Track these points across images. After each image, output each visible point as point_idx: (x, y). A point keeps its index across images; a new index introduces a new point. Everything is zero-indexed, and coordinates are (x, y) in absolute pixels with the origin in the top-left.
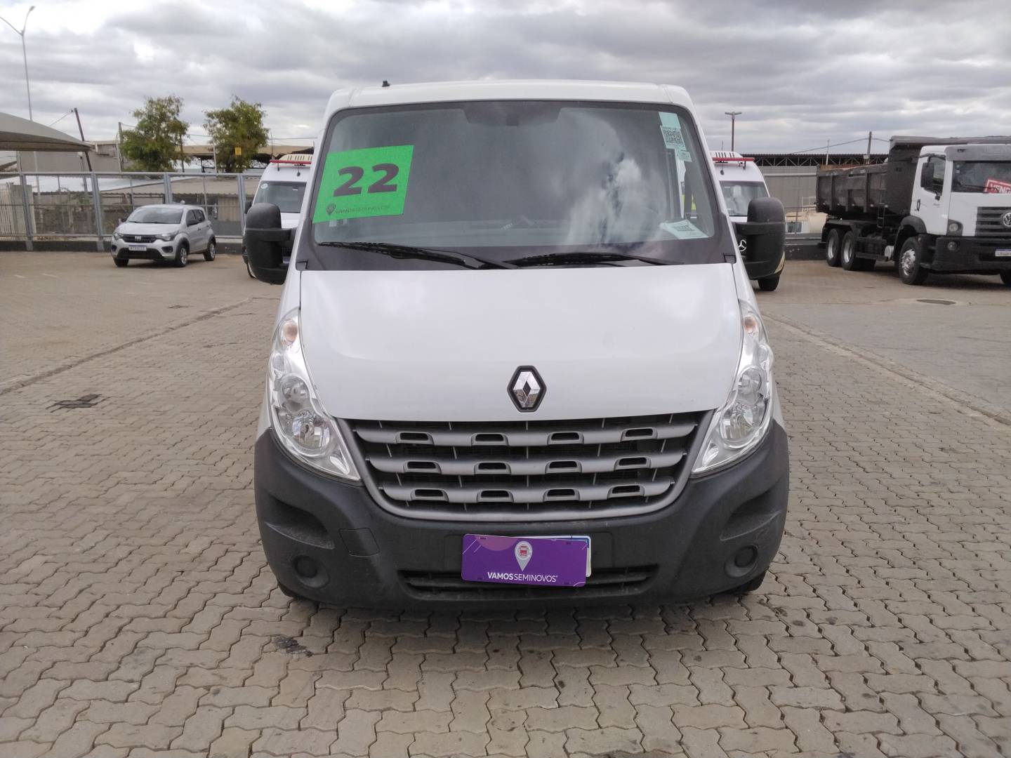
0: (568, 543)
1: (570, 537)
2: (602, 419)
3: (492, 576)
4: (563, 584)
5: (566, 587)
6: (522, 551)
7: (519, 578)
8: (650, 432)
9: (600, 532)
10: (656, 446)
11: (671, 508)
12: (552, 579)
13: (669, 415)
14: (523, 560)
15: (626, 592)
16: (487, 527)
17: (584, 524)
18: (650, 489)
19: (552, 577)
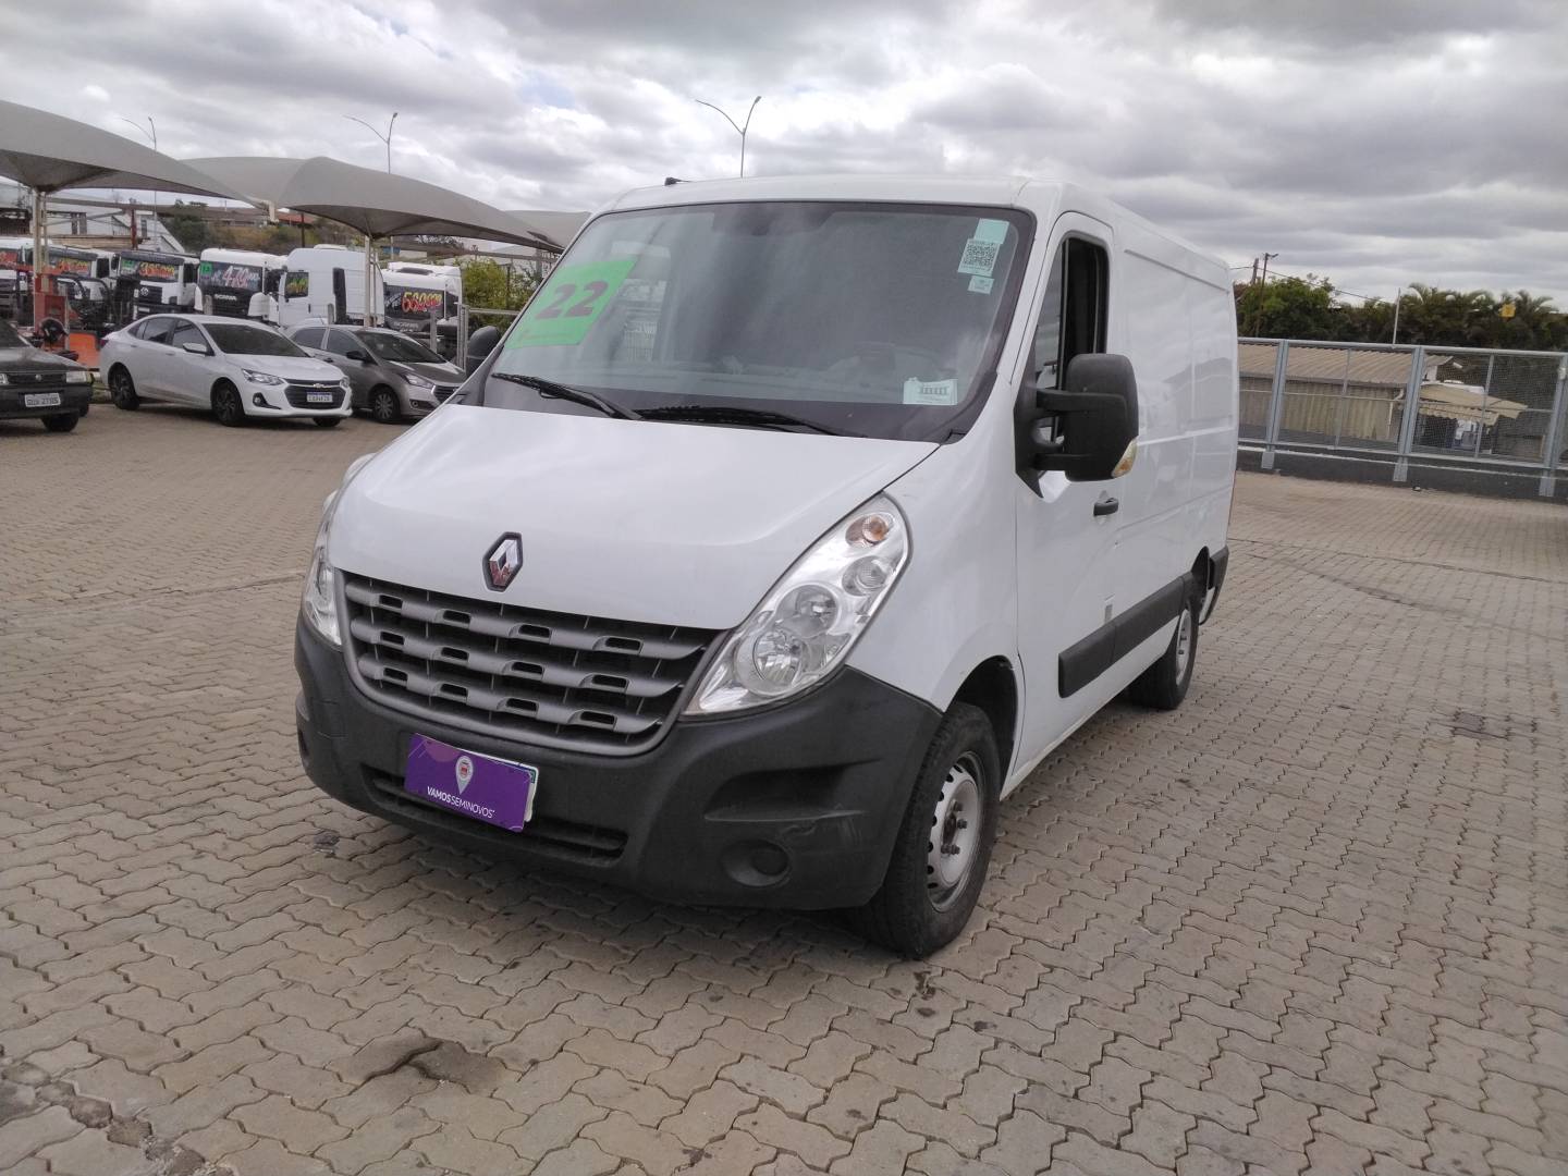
0: (511, 770)
1: (517, 764)
2: (586, 617)
3: (432, 792)
4: (498, 823)
5: (500, 828)
6: (463, 769)
7: (457, 802)
8: (637, 646)
9: (551, 767)
10: (647, 667)
11: (646, 757)
12: (487, 813)
13: (672, 628)
14: (463, 780)
15: (593, 862)
16: (438, 729)
17: (537, 751)
18: (627, 724)
19: (489, 811)
